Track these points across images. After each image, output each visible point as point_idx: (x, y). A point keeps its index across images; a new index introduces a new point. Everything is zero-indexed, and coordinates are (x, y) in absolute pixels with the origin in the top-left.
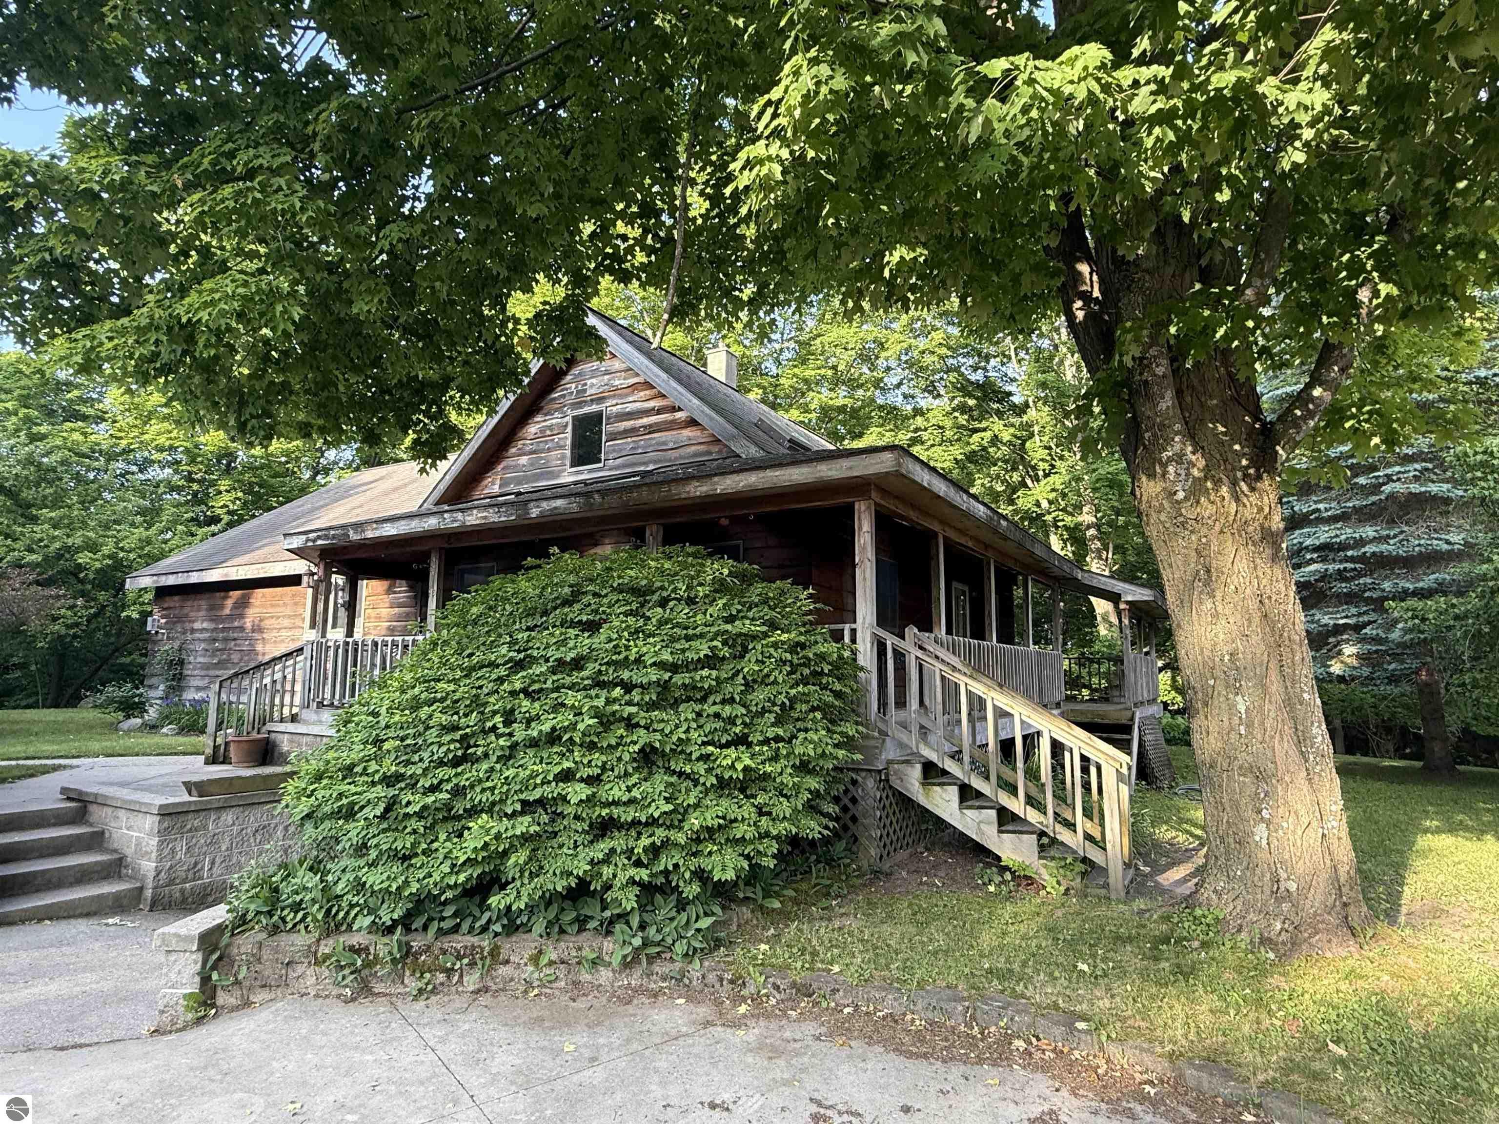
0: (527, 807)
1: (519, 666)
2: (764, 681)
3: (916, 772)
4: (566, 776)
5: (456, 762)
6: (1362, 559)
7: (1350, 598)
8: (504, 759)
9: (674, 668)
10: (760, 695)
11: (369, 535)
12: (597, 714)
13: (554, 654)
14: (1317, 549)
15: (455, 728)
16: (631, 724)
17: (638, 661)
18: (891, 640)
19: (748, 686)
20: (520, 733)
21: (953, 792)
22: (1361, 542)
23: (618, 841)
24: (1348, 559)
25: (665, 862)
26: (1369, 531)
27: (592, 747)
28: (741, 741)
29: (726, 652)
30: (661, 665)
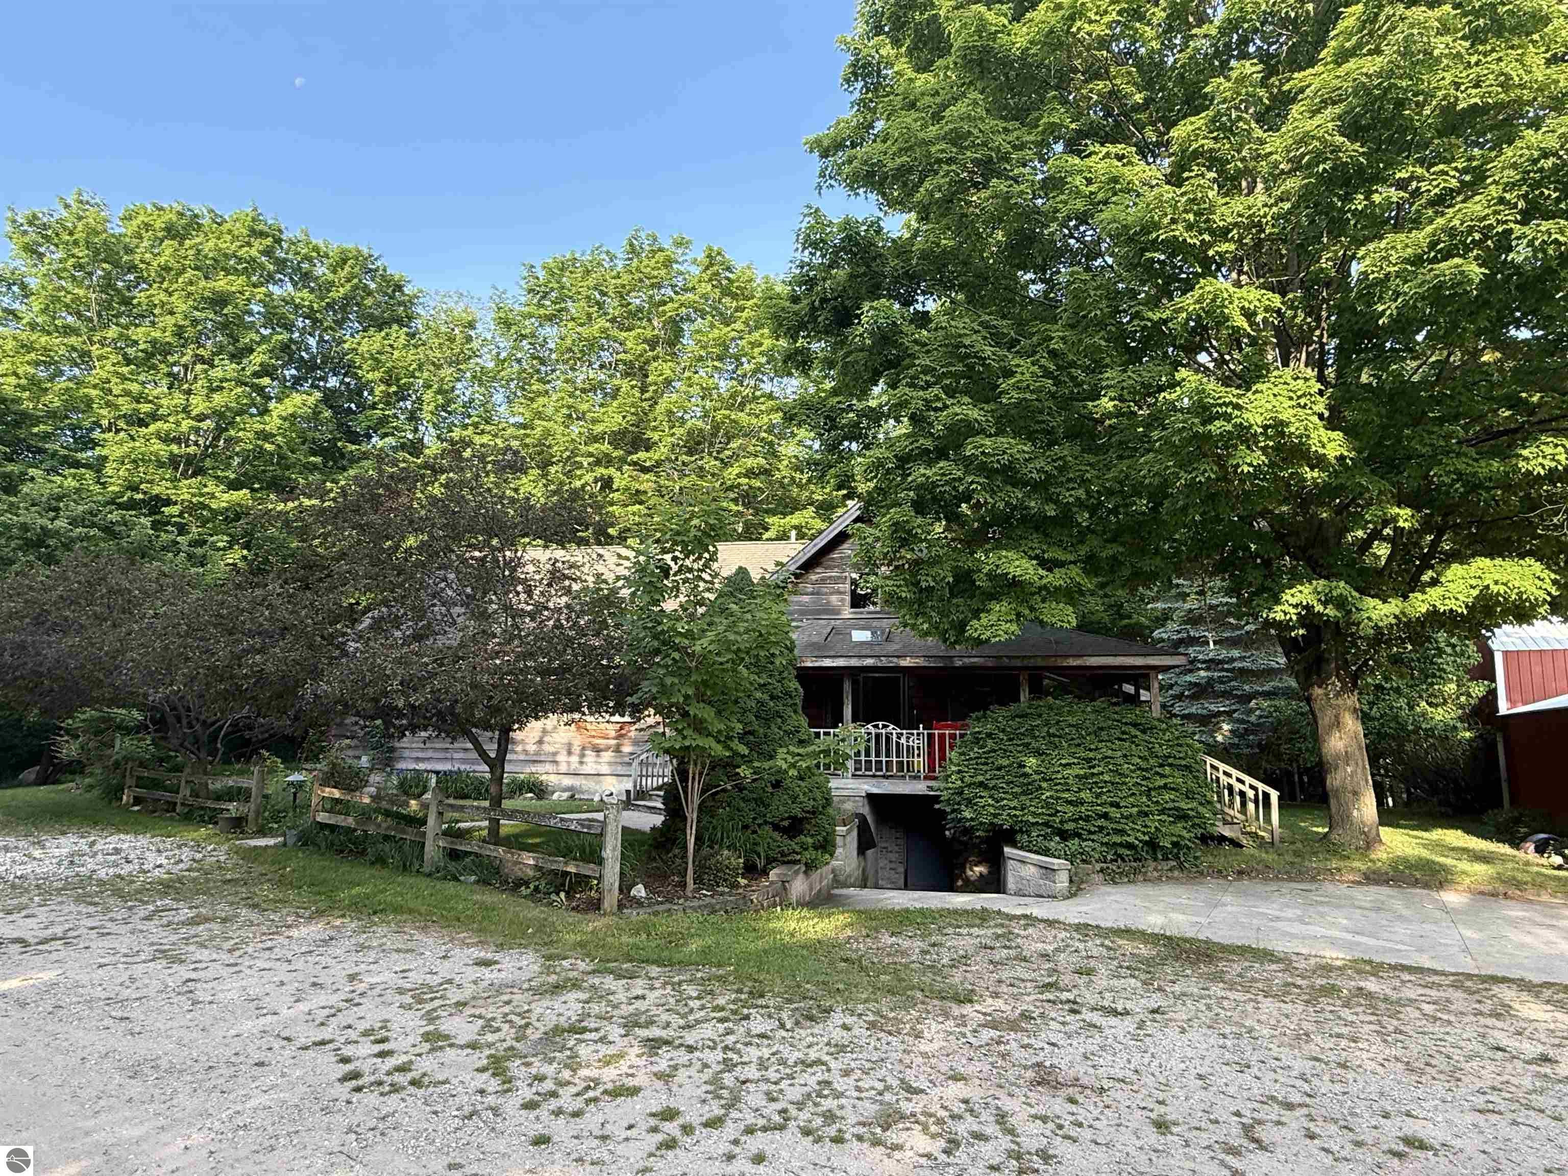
6: (1231, 671)
7: (1226, 694)
14: (1204, 662)
22: (1232, 660)
24: (1223, 670)
26: (1236, 653)
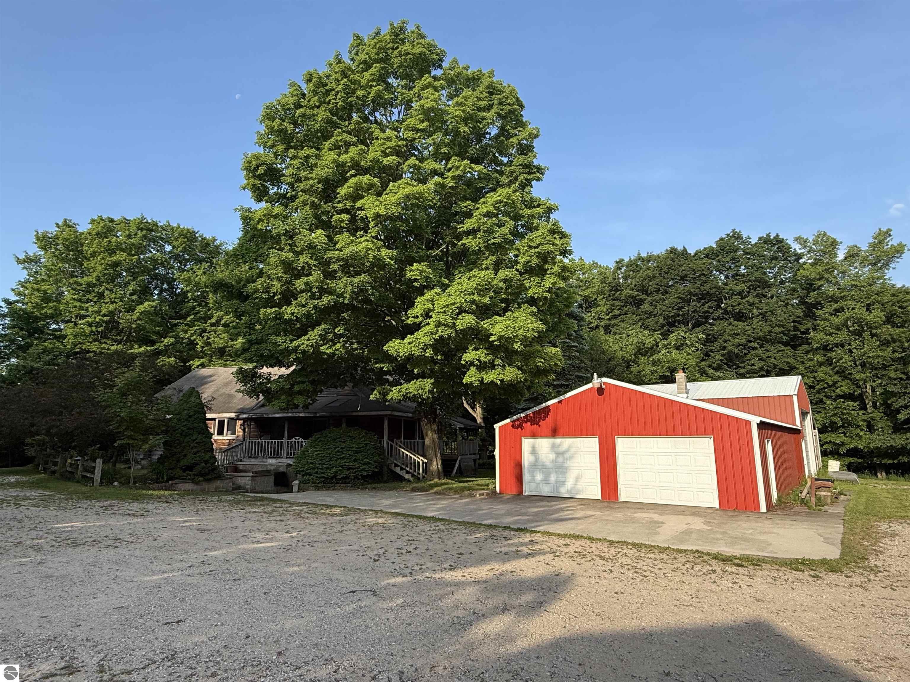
0: (340, 466)
2: (369, 450)
3: (393, 465)
4: (345, 462)
5: (329, 461)
8: (336, 461)
9: (357, 448)
10: (369, 452)
12: (348, 454)
13: (340, 446)
16: (353, 456)
18: (390, 442)
20: (338, 457)
21: (399, 468)
23: (351, 471)
25: (357, 473)
27: (348, 459)
28: (366, 458)
29: (364, 446)
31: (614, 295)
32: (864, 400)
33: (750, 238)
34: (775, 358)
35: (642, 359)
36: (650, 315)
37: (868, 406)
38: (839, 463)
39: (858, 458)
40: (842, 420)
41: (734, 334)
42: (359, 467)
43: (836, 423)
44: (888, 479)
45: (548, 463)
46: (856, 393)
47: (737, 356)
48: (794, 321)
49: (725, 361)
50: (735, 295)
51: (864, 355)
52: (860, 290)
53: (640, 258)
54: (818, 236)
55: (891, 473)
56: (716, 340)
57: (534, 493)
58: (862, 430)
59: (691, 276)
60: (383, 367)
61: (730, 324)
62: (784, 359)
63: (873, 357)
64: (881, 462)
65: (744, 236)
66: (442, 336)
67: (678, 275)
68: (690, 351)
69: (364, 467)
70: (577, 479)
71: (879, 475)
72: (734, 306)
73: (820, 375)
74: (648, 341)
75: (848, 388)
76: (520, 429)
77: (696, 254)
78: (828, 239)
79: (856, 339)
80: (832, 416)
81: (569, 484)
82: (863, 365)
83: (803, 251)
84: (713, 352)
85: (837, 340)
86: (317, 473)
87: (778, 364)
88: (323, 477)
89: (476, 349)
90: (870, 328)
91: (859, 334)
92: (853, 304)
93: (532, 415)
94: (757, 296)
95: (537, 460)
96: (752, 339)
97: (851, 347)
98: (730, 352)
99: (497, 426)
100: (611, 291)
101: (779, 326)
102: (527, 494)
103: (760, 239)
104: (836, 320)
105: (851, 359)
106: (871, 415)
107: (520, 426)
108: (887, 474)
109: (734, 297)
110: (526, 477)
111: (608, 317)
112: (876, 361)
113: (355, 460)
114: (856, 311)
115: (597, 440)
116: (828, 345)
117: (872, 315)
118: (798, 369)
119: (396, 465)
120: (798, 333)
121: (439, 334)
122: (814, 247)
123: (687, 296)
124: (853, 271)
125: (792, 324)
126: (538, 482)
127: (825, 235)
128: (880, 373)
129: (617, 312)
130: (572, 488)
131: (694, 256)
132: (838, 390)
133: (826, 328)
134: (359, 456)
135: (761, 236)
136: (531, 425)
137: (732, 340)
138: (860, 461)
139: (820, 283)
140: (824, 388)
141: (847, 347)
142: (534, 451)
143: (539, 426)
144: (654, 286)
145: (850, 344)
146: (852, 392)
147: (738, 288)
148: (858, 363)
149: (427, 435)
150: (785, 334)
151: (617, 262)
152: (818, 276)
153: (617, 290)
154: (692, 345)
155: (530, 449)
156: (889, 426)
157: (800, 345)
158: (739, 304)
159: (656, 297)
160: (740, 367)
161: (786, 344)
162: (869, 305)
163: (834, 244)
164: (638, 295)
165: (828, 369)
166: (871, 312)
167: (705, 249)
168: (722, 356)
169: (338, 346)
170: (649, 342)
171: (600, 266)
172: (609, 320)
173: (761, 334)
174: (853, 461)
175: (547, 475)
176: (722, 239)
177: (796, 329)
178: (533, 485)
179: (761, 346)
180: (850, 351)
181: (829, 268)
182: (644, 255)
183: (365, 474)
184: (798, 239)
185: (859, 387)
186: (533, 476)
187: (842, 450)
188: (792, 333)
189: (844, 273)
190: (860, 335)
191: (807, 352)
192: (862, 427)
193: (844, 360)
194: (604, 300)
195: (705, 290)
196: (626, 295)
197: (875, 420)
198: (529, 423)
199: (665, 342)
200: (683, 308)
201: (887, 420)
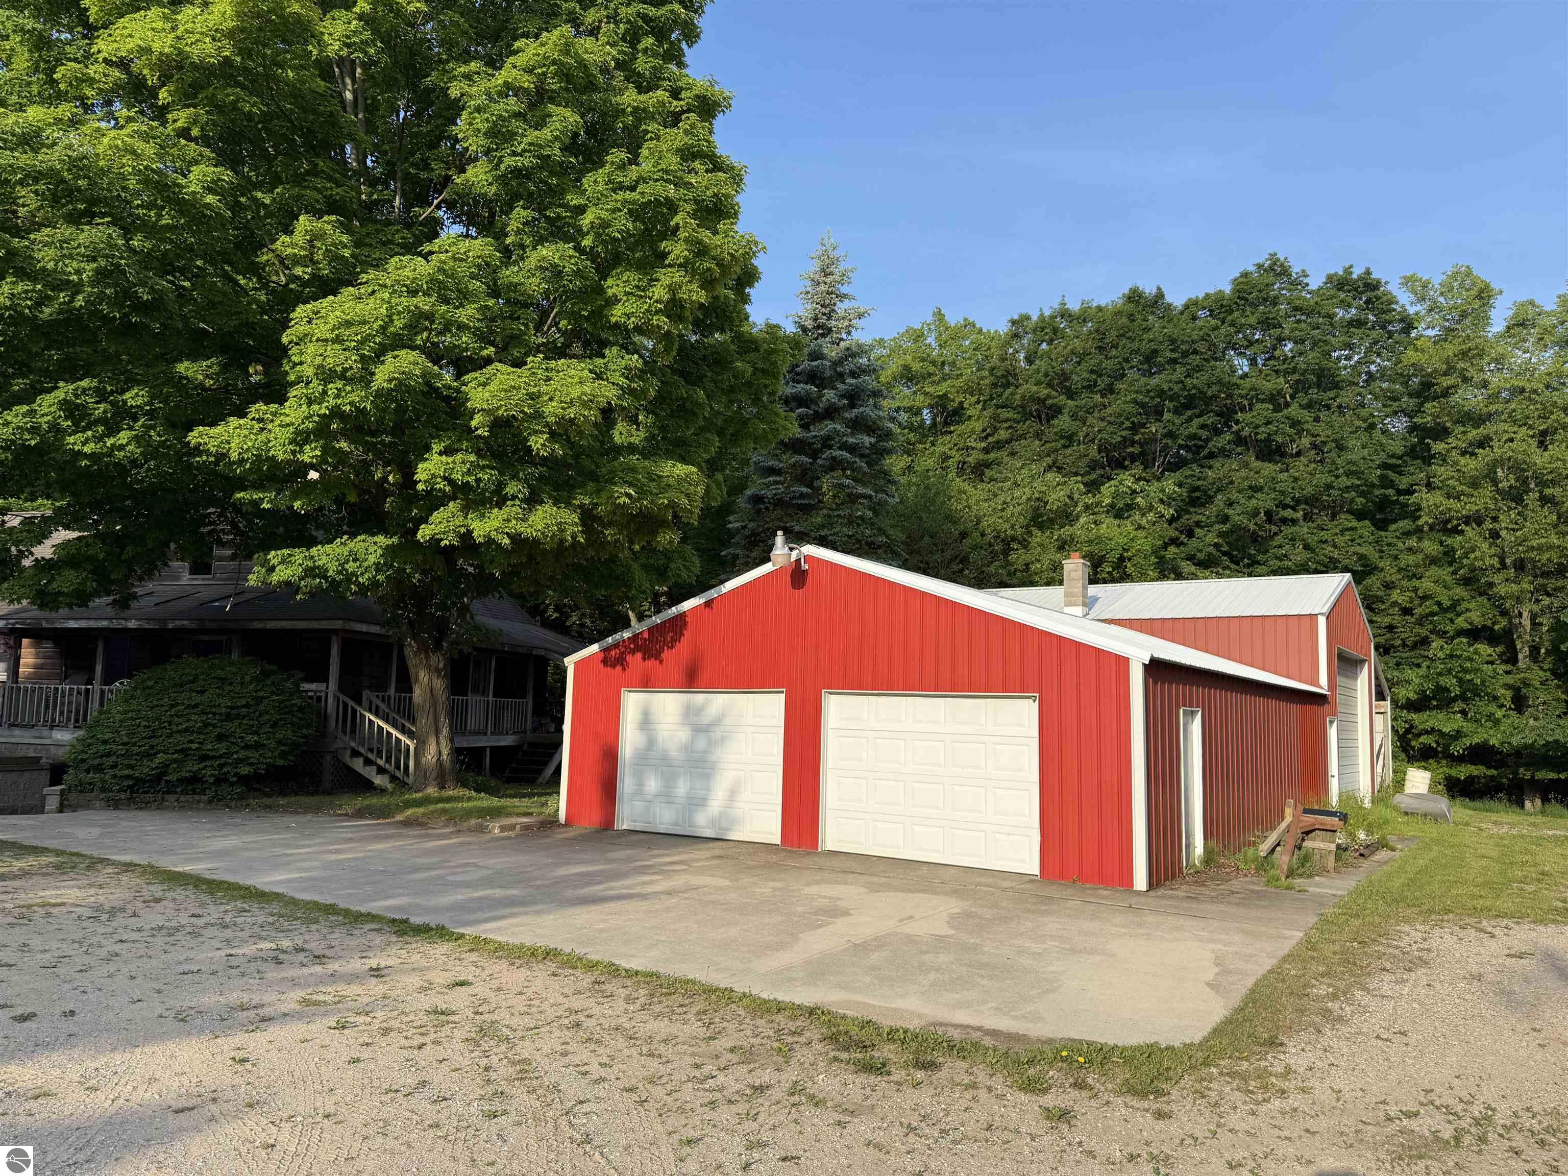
0: (176, 752)
1: (172, 706)
3: (349, 752)
4: (191, 742)
5: (150, 738)
8: (169, 737)
9: (232, 708)
11: (58, 626)
12: (202, 721)
13: (187, 702)
15: (149, 727)
16: (215, 726)
17: (219, 705)
19: (261, 715)
20: (174, 728)
21: (360, 761)
23: (208, 763)
25: (225, 770)
27: (200, 733)
28: (256, 733)
29: (252, 703)
30: (228, 707)
31: (1000, 396)
32: (1513, 641)
33: (1306, 276)
34: (1335, 546)
35: (1038, 537)
36: (1069, 439)
37: (1520, 656)
38: (1427, 775)
39: (1489, 768)
40: (1460, 681)
41: (1251, 487)
42: (228, 755)
43: (1448, 690)
44: (1543, 812)
45: (674, 752)
46: (1496, 627)
47: (1255, 538)
48: (1385, 466)
49: (1225, 548)
50: (1263, 401)
51: (1520, 545)
52: (1530, 399)
53: (1065, 314)
54: (1454, 275)
55: (1549, 801)
56: (1210, 499)
57: (639, 826)
58: (1501, 706)
59: (1168, 354)
60: (262, 500)
61: (1246, 465)
62: (1352, 549)
63: (1540, 549)
64: (1533, 777)
65: (1295, 270)
66: (338, 406)
67: (1137, 352)
68: (1144, 522)
69: (243, 754)
70: (733, 793)
71: (1528, 804)
72: (1257, 427)
73: (1426, 585)
74: (1054, 496)
75: (1483, 615)
76: (619, 668)
77: (1187, 307)
78: (1474, 284)
79: (1510, 509)
80: (1440, 674)
81: (716, 803)
82: (1520, 566)
83: (1418, 308)
84: (1202, 527)
85: (1470, 508)
86: (114, 767)
87: (1341, 558)
88: (128, 777)
89: (447, 452)
90: (1542, 483)
91: (1516, 496)
92: (1511, 429)
93: (646, 636)
94: (1309, 406)
95: (651, 743)
96: (1288, 500)
97: (1497, 526)
98: (1237, 528)
99: (570, 662)
100: (994, 385)
101: (1348, 474)
102: (624, 827)
103: (1330, 278)
104: (1470, 465)
105: (1493, 551)
106: (1522, 675)
107: (620, 661)
108: (1543, 804)
109: (1258, 406)
110: (626, 784)
111: (983, 445)
112: (1545, 557)
113: (220, 738)
114: (1513, 445)
115: (783, 696)
116: (1449, 521)
117: (1546, 454)
118: (1382, 570)
119: (355, 754)
120: (1391, 492)
121: (331, 402)
122: (1441, 299)
123: (1152, 398)
124: (1519, 358)
125: (1379, 472)
126: (649, 797)
127: (1469, 274)
128: (1552, 584)
129: (1003, 434)
130: (721, 814)
131: (1182, 313)
132: (1460, 619)
133: (1451, 482)
134: (231, 726)
135: (1333, 272)
136: (644, 659)
137: (1243, 501)
138: (1492, 772)
139: (1446, 382)
140: (1433, 614)
141: (1488, 525)
142: (646, 722)
143: (661, 662)
144: (1085, 375)
145: (1495, 519)
146: (1489, 623)
147: (1269, 385)
148: (1508, 561)
149: (417, 680)
150: (1362, 494)
151: (1014, 322)
152: (1445, 366)
153: (1007, 385)
154: (1151, 508)
155: (639, 717)
156: (1558, 700)
157: (1395, 521)
158: (1268, 423)
159: (1084, 400)
160: (1258, 563)
161: (1360, 515)
162: (1544, 433)
163: (1484, 295)
164: (1049, 397)
165: (1444, 573)
166: (1546, 449)
167: (1207, 295)
168: (1219, 536)
169: (123, 437)
170: (1056, 498)
171: (981, 330)
172: (986, 451)
173: (1309, 491)
174: (1476, 773)
175: (669, 781)
176: (1245, 275)
177: (1386, 482)
178: (639, 805)
179: (1307, 517)
180: (1495, 535)
181: (1470, 349)
182: (1074, 306)
183: (245, 770)
184: (1408, 281)
185: (1504, 613)
186: (640, 784)
187: (1457, 749)
188: (1377, 492)
189: (1499, 360)
190: (1519, 500)
191: (1407, 534)
192: (1502, 701)
193: (1478, 554)
194: (980, 406)
195: (1194, 387)
196: (1023, 397)
197: (1529, 685)
198: (639, 655)
199: (1090, 500)
200: (1143, 425)
201: (1558, 687)
